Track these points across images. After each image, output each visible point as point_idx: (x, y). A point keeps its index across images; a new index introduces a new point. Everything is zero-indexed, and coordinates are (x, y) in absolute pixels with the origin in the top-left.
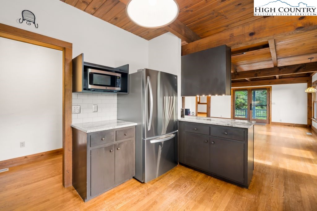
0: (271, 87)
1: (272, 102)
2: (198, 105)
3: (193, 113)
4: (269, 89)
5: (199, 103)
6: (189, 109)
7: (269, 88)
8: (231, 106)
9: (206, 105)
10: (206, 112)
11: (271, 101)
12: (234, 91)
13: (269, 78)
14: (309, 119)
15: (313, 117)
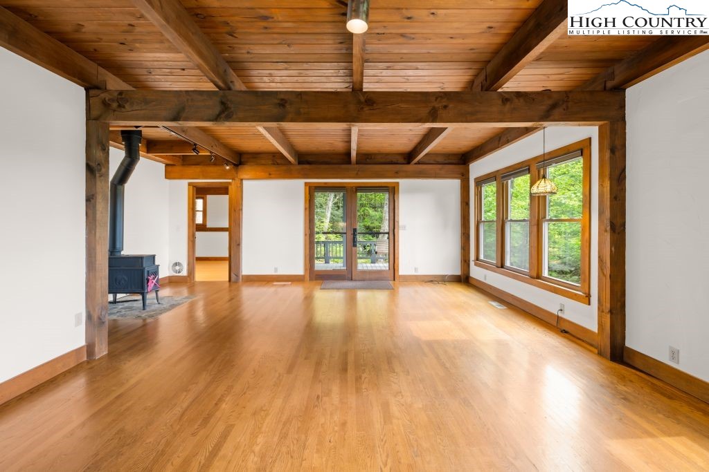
0: (398, 183)
1: (400, 224)
2: (198, 234)
3: (177, 268)
4: (393, 191)
5: (202, 228)
6: (153, 257)
7: (394, 187)
8: (306, 235)
9: (227, 234)
10: (227, 256)
11: (398, 222)
12: (312, 191)
13: (394, 160)
14: (465, 262)
15: (477, 259)
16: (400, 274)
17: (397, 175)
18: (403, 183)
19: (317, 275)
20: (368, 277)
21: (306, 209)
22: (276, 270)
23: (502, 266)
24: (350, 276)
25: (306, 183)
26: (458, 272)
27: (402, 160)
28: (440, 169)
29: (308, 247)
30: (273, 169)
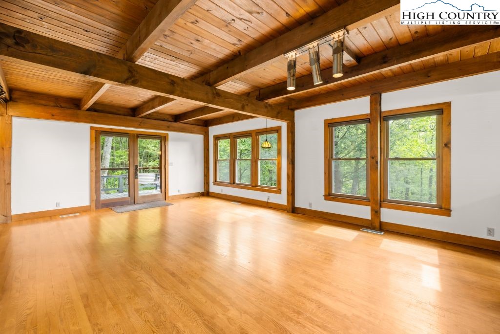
0: (168, 134)
7: (165, 137)
11: (168, 160)
12: (98, 134)
13: (166, 119)
14: (207, 183)
15: (215, 181)
16: (169, 195)
17: (169, 128)
18: (171, 134)
19: (103, 204)
20: (147, 200)
21: (91, 149)
22: (58, 204)
23: (234, 183)
24: (133, 201)
25: (91, 127)
26: (202, 190)
27: (170, 119)
28: (194, 128)
29: (94, 181)
30: (56, 111)
